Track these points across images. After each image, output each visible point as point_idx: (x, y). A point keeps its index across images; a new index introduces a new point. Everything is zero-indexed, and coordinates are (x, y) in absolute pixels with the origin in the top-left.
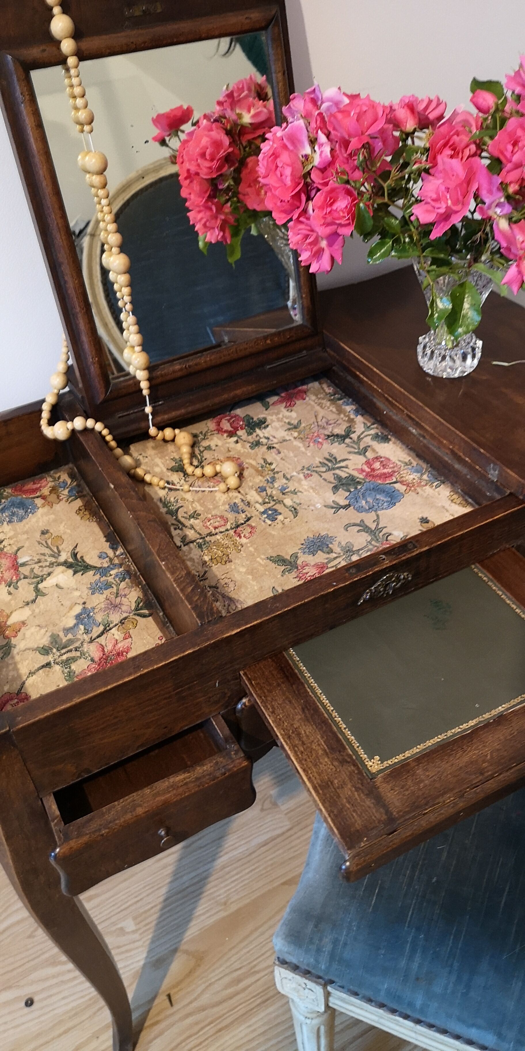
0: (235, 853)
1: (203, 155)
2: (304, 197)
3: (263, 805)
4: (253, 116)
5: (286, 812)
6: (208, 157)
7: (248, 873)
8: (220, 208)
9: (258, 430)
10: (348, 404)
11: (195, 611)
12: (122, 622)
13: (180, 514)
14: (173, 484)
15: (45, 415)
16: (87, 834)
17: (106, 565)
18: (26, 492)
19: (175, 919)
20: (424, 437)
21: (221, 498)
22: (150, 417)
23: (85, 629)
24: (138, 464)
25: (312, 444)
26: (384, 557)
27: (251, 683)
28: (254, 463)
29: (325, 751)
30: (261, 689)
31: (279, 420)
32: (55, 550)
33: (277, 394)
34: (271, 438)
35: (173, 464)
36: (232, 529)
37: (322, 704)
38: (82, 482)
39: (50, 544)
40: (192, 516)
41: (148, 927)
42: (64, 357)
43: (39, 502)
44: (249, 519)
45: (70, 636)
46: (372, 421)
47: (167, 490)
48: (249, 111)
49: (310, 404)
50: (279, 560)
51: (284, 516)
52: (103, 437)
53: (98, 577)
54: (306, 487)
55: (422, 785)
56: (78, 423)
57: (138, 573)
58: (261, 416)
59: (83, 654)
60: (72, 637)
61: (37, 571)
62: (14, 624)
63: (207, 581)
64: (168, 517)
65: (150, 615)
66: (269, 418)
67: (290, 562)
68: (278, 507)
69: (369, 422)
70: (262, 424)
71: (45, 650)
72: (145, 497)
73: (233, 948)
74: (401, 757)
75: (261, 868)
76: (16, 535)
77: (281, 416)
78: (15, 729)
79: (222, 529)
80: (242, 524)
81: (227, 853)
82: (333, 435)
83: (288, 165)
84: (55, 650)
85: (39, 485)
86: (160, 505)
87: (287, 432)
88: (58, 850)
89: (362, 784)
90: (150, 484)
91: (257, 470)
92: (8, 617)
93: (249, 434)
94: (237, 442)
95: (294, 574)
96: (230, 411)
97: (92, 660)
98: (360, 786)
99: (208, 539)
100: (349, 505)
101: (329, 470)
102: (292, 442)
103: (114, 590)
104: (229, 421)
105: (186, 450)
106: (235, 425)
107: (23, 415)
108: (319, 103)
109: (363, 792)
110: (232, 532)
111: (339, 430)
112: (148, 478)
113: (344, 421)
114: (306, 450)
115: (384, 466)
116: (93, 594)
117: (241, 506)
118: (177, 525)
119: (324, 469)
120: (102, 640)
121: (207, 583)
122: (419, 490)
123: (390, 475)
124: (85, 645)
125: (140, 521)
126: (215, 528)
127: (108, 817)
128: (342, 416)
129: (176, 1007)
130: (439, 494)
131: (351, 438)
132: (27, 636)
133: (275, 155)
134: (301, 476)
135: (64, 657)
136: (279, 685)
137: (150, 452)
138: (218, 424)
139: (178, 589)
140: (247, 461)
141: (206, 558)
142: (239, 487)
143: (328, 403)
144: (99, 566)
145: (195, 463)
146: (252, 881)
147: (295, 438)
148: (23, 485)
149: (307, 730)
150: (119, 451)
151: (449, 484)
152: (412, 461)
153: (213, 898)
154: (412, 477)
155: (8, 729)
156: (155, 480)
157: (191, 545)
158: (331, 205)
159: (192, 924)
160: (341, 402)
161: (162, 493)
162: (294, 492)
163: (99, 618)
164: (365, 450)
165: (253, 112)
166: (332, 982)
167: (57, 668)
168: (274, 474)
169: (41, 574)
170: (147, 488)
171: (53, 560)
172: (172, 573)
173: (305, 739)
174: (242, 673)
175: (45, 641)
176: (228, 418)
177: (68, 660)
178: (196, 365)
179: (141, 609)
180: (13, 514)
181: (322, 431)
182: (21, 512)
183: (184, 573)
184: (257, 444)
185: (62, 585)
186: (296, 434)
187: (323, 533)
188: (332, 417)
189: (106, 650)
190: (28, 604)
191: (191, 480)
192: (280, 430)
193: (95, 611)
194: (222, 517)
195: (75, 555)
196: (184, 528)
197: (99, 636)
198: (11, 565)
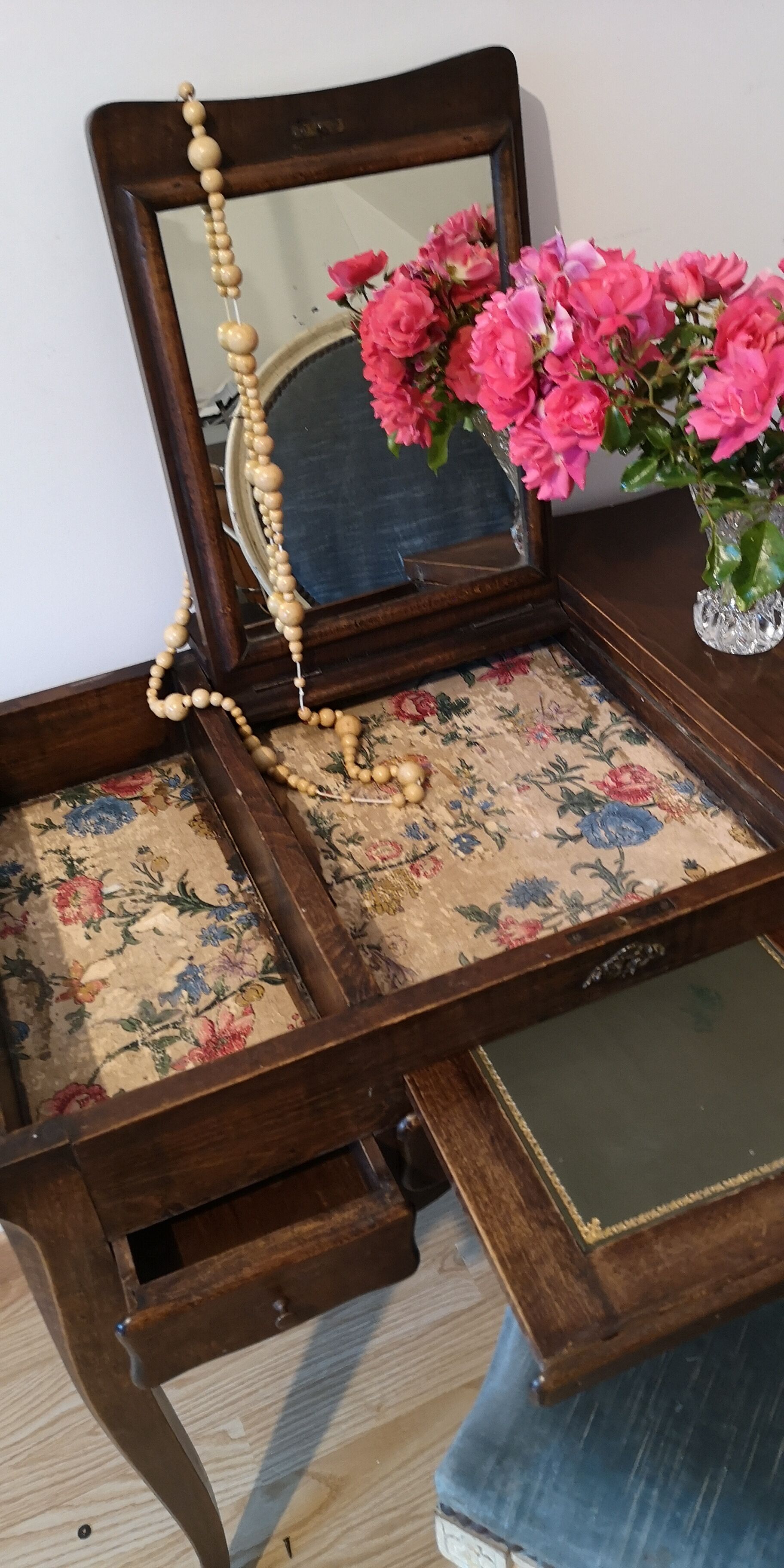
0: (398, 1332)
1: (396, 325)
2: (532, 394)
3: (442, 1264)
4: (472, 271)
5: (477, 1276)
6: (403, 328)
7: (414, 1365)
8: (417, 398)
9: (455, 717)
10: (590, 684)
11: (344, 986)
12: (242, 990)
13: (335, 836)
14: (328, 791)
15: (154, 683)
16: (170, 1301)
17: (225, 904)
18: (119, 790)
19: (303, 1426)
20: (697, 740)
21: (396, 815)
22: (301, 693)
23: (189, 997)
24: (280, 759)
25: (532, 741)
26: (623, 919)
27: (419, 1096)
28: (446, 765)
29: (519, 1204)
30: (433, 1104)
31: (487, 702)
32: (157, 878)
33: (487, 664)
34: (474, 729)
35: (331, 761)
36: (407, 861)
37: (521, 1133)
38: (201, 779)
39: (149, 869)
40: (351, 840)
41: (262, 1434)
42: (185, 602)
43: (138, 805)
44: (432, 848)
45: (168, 1006)
46: (624, 710)
47: (318, 799)
48: (465, 263)
49: (534, 681)
50: (473, 913)
51: (485, 847)
52: (233, 719)
53: (213, 920)
54: (519, 805)
55: (660, 1268)
56: (199, 698)
57: (271, 919)
58: (462, 696)
59: (184, 1032)
60: (171, 1008)
61: (129, 907)
62: (91, 982)
63: (366, 938)
64: (318, 840)
65: (283, 981)
66: (473, 699)
67: (489, 917)
68: (478, 833)
69: (619, 711)
70: (462, 707)
71: (130, 1023)
72: (285, 810)
73: (387, 1476)
74: (631, 1223)
75: (435, 1359)
76: (102, 853)
77: (490, 697)
78: (77, 1142)
79: (393, 862)
80: (423, 855)
81: (385, 1332)
82: (565, 729)
83: (511, 349)
84: (144, 1025)
85: (140, 781)
86: (307, 821)
87: (497, 722)
88: (128, 1321)
89: (572, 1260)
90: (295, 789)
91: (450, 777)
92: (83, 971)
93: (443, 721)
94: (424, 733)
95: (492, 935)
96: (417, 686)
97: (197, 1043)
98: (568, 1262)
99: (372, 875)
100: (580, 836)
101: (556, 780)
102: (504, 737)
103: (235, 941)
104: (414, 700)
105: (349, 741)
106: (424, 707)
107: (124, 682)
108: (561, 261)
109: (571, 1272)
110: (407, 867)
111: (574, 723)
112: (292, 780)
113: (584, 709)
114: (523, 748)
115: (636, 780)
116: (204, 945)
117: (423, 827)
118: (329, 852)
119: (547, 780)
120: (212, 1014)
121: (365, 941)
122: (686, 818)
123: (644, 794)
124: (188, 1020)
125: (276, 846)
126: (384, 859)
127: (203, 1278)
128: (580, 701)
129: (297, 1558)
130: (715, 826)
131: (591, 735)
132: (107, 1002)
133: (494, 335)
134: (514, 788)
135: (157, 1036)
136: (459, 1100)
137: (299, 742)
138: (399, 704)
139: (321, 951)
140: (437, 761)
141: (368, 904)
142: (423, 799)
143: (561, 681)
144: (216, 904)
145: (362, 761)
146: (419, 1378)
147: (508, 731)
148: (118, 780)
149: (496, 1171)
150: (254, 740)
151: (732, 812)
152: (679, 773)
153: (361, 1399)
154: (676, 797)
155: (67, 1141)
156: (303, 785)
157: (347, 883)
158: (570, 407)
159: (327, 1435)
160: (579, 680)
161: (311, 804)
162: (502, 812)
163: (210, 980)
164: (611, 753)
165: (470, 263)
166: (518, 1549)
167: (146, 1051)
168: (474, 782)
169: (132, 911)
170: (290, 796)
171: (152, 891)
172: (315, 926)
173: (491, 1184)
174: (406, 1078)
175: (132, 1010)
176: (414, 696)
177: (163, 1039)
178: (371, 620)
179: (271, 971)
180: (102, 821)
181: (549, 722)
182: (113, 819)
183: (331, 926)
184: (453, 737)
185: (161, 929)
186: (510, 725)
187: (540, 876)
188: (565, 701)
189: (216, 1030)
190: (111, 954)
191: (353, 786)
192: (488, 718)
193: (206, 970)
194: (394, 844)
195: (182, 886)
196: (339, 857)
197: (208, 1008)
198: (92, 897)
